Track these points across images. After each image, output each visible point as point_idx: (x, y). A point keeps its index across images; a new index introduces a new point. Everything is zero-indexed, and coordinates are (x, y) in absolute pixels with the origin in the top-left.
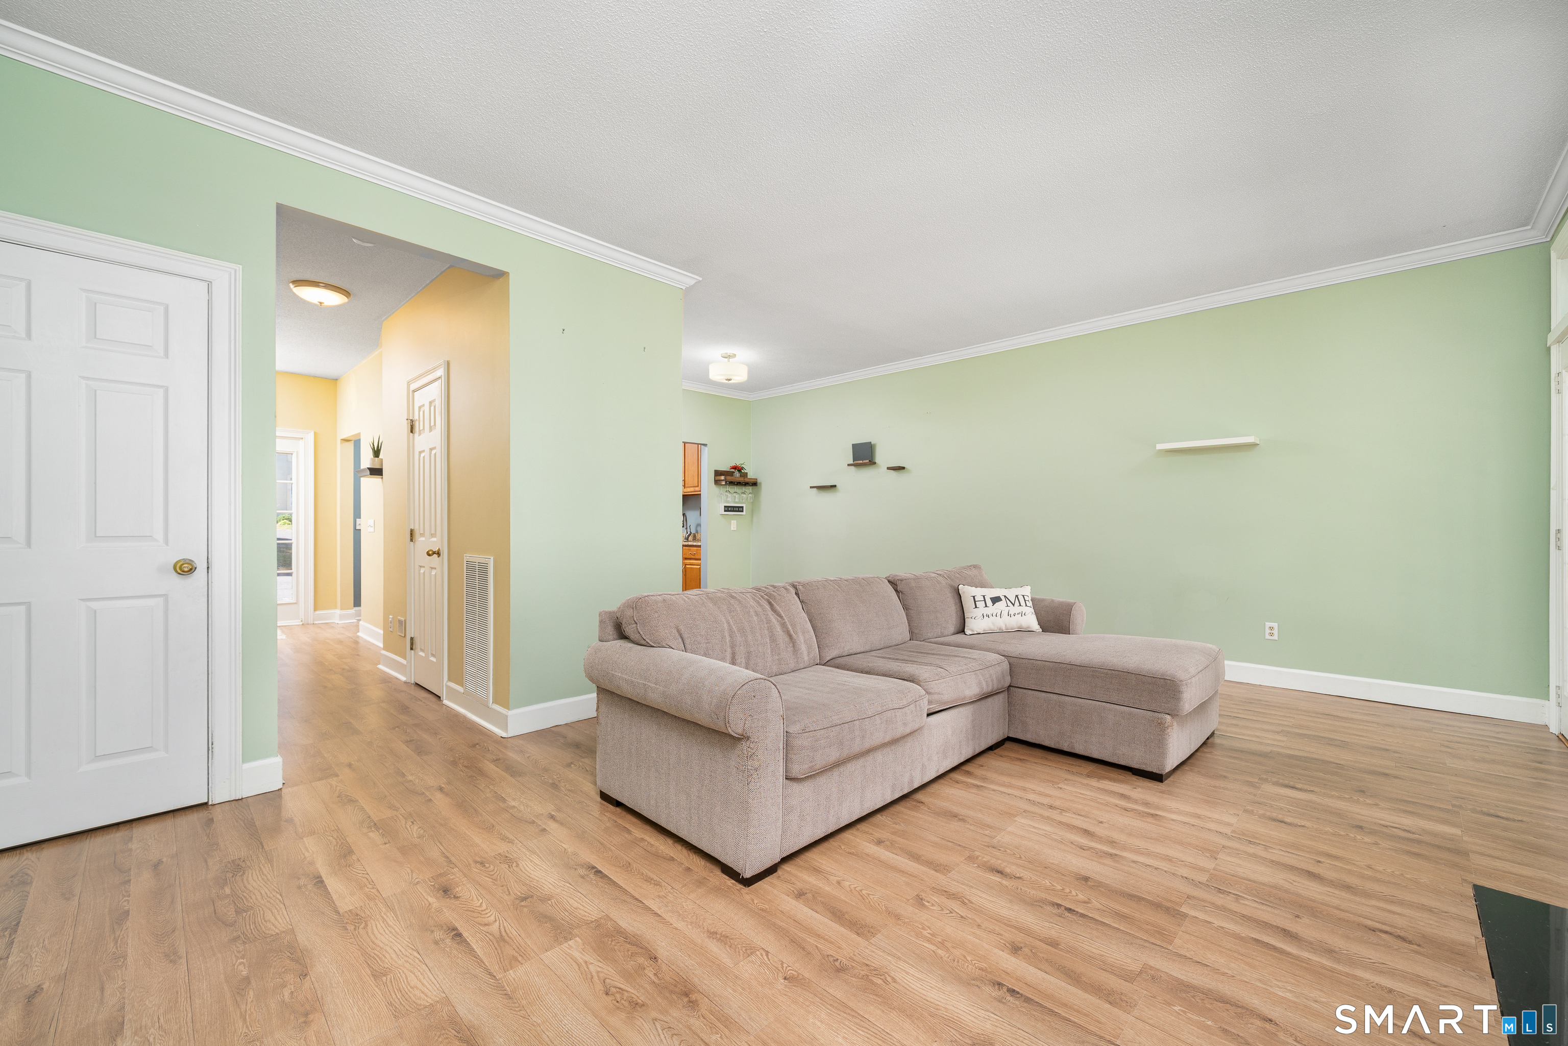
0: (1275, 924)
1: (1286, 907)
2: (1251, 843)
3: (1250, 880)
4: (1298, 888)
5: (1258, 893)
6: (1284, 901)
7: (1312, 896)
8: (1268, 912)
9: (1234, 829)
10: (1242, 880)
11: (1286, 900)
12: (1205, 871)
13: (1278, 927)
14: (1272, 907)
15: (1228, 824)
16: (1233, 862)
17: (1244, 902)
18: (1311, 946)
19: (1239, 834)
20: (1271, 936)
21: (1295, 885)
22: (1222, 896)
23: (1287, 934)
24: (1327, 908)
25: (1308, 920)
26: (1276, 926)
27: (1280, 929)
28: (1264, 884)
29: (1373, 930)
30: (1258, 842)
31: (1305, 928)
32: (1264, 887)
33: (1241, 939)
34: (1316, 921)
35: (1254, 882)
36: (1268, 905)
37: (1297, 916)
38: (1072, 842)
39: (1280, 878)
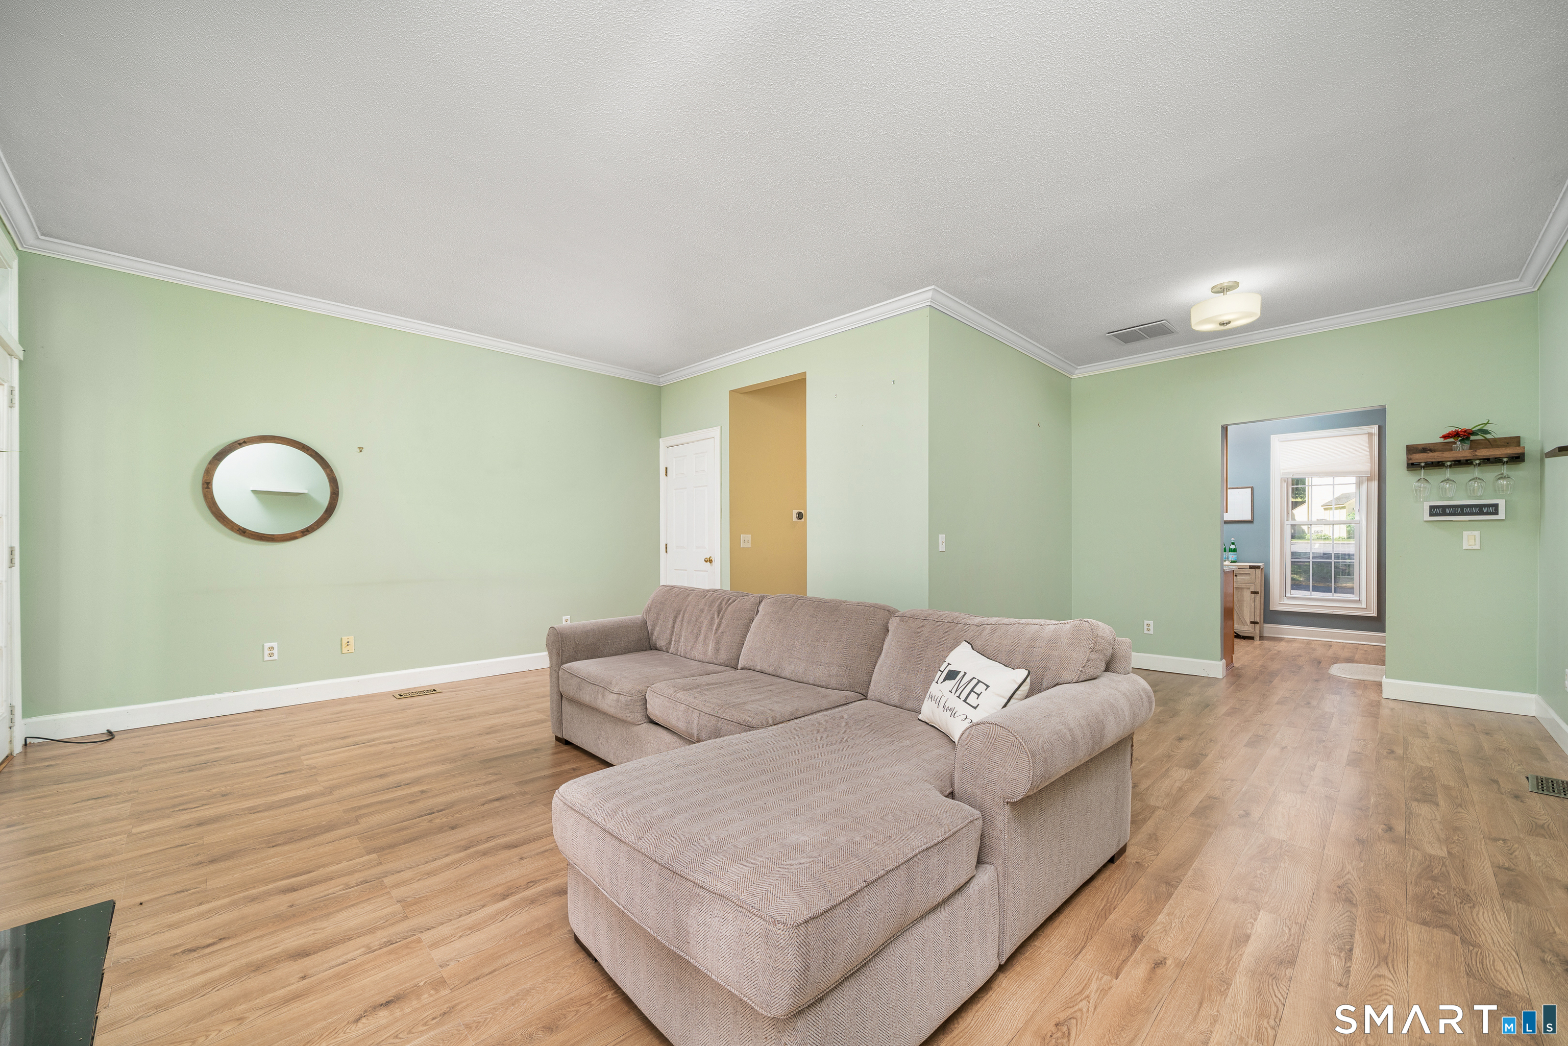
0: (305, 889)
1: (305, 906)
2: (388, 942)
3: (352, 905)
4: (307, 930)
5: (337, 901)
6: (310, 910)
7: (289, 931)
8: (316, 894)
9: (422, 944)
10: (358, 901)
11: (310, 911)
12: (393, 886)
13: (301, 889)
14: (317, 899)
15: (435, 945)
16: (382, 909)
17: (340, 887)
18: (270, 894)
19: (411, 942)
20: (302, 880)
21: (310, 930)
22: (360, 880)
23: (293, 889)
24: (271, 930)
25: (282, 909)
26: (303, 888)
27: (299, 888)
28: (338, 911)
29: (221, 939)
30: (385, 949)
31: (281, 903)
32: (335, 909)
33: (320, 867)
34: (274, 913)
35: (347, 907)
36: (320, 898)
37: (291, 906)
38: (547, 879)
39: (330, 927)
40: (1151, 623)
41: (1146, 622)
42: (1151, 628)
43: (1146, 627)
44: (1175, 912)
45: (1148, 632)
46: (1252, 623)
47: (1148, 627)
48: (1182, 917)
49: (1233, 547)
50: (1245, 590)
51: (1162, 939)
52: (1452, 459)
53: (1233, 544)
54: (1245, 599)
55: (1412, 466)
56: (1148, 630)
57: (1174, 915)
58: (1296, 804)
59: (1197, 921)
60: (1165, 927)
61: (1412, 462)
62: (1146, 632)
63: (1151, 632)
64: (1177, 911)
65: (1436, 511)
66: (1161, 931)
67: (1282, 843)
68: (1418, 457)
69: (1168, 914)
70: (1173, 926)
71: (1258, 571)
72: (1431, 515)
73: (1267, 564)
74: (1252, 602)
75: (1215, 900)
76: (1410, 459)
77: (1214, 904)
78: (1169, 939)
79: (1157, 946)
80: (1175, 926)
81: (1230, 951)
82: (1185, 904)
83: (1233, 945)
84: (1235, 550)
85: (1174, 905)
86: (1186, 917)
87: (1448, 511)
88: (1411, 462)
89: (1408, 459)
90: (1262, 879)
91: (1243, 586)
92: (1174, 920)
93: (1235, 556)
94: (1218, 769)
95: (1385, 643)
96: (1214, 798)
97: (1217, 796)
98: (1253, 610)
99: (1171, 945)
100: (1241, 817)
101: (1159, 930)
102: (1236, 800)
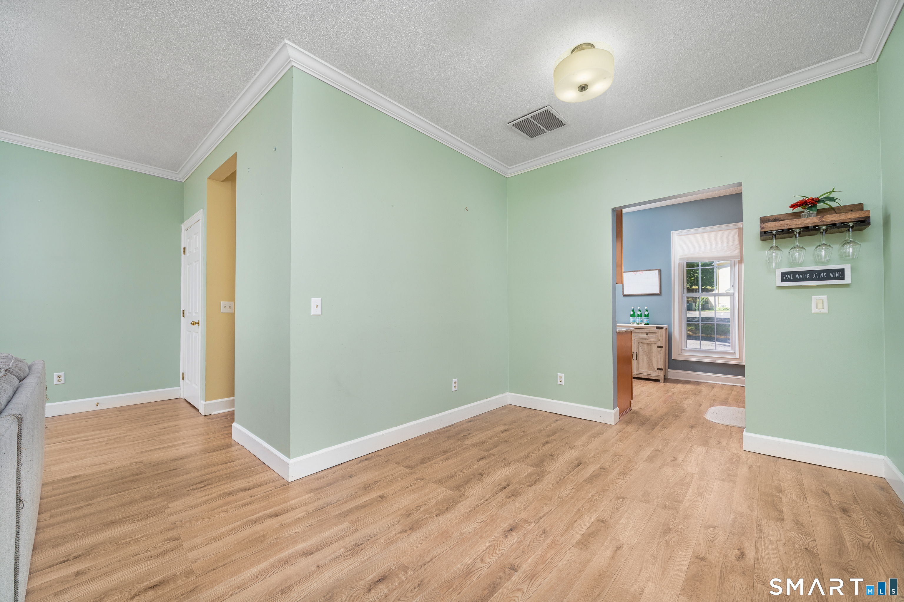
40: (562, 375)
41: (559, 374)
42: (563, 379)
43: (559, 379)
44: (631, 517)
45: (560, 383)
46: (658, 369)
47: (560, 379)
48: (635, 519)
49: (646, 313)
50: (653, 345)
51: (622, 533)
52: (801, 226)
53: (647, 310)
54: (653, 351)
55: (765, 235)
56: (561, 381)
57: (630, 518)
58: (702, 453)
59: (643, 522)
60: (625, 526)
61: (765, 230)
62: (559, 383)
63: (563, 383)
64: (632, 516)
65: (787, 277)
66: (622, 528)
67: (693, 475)
68: (771, 226)
69: (627, 518)
70: (629, 525)
71: (663, 332)
72: (783, 281)
73: (670, 325)
74: (658, 353)
75: (654, 509)
76: (763, 228)
77: (653, 512)
78: (626, 533)
79: (619, 537)
80: (630, 525)
81: (660, 538)
82: (637, 512)
83: (662, 535)
84: (647, 316)
85: (630, 513)
86: (636, 520)
87: (798, 277)
88: (763, 230)
89: (762, 228)
90: (681, 495)
91: (652, 342)
92: (630, 521)
93: (648, 320)
94: (662, 434)
95: (745, 384)
96: (658, 451)
97: (660, 449)
98: (659, 360)
99: (627, 537)
100: (672, 461)
101: (621, 528)
102: (670, 451)
